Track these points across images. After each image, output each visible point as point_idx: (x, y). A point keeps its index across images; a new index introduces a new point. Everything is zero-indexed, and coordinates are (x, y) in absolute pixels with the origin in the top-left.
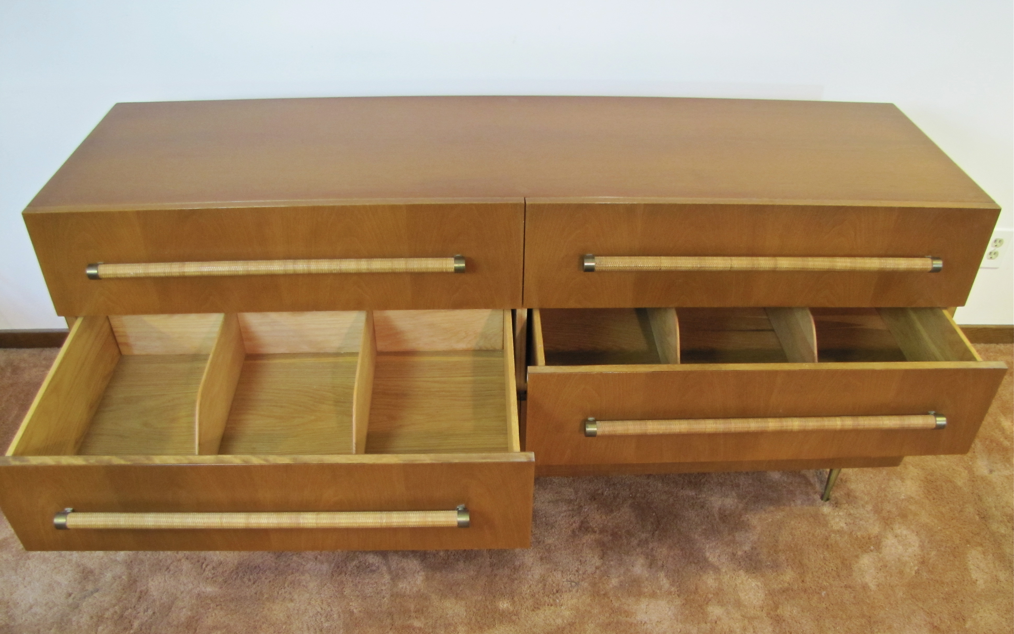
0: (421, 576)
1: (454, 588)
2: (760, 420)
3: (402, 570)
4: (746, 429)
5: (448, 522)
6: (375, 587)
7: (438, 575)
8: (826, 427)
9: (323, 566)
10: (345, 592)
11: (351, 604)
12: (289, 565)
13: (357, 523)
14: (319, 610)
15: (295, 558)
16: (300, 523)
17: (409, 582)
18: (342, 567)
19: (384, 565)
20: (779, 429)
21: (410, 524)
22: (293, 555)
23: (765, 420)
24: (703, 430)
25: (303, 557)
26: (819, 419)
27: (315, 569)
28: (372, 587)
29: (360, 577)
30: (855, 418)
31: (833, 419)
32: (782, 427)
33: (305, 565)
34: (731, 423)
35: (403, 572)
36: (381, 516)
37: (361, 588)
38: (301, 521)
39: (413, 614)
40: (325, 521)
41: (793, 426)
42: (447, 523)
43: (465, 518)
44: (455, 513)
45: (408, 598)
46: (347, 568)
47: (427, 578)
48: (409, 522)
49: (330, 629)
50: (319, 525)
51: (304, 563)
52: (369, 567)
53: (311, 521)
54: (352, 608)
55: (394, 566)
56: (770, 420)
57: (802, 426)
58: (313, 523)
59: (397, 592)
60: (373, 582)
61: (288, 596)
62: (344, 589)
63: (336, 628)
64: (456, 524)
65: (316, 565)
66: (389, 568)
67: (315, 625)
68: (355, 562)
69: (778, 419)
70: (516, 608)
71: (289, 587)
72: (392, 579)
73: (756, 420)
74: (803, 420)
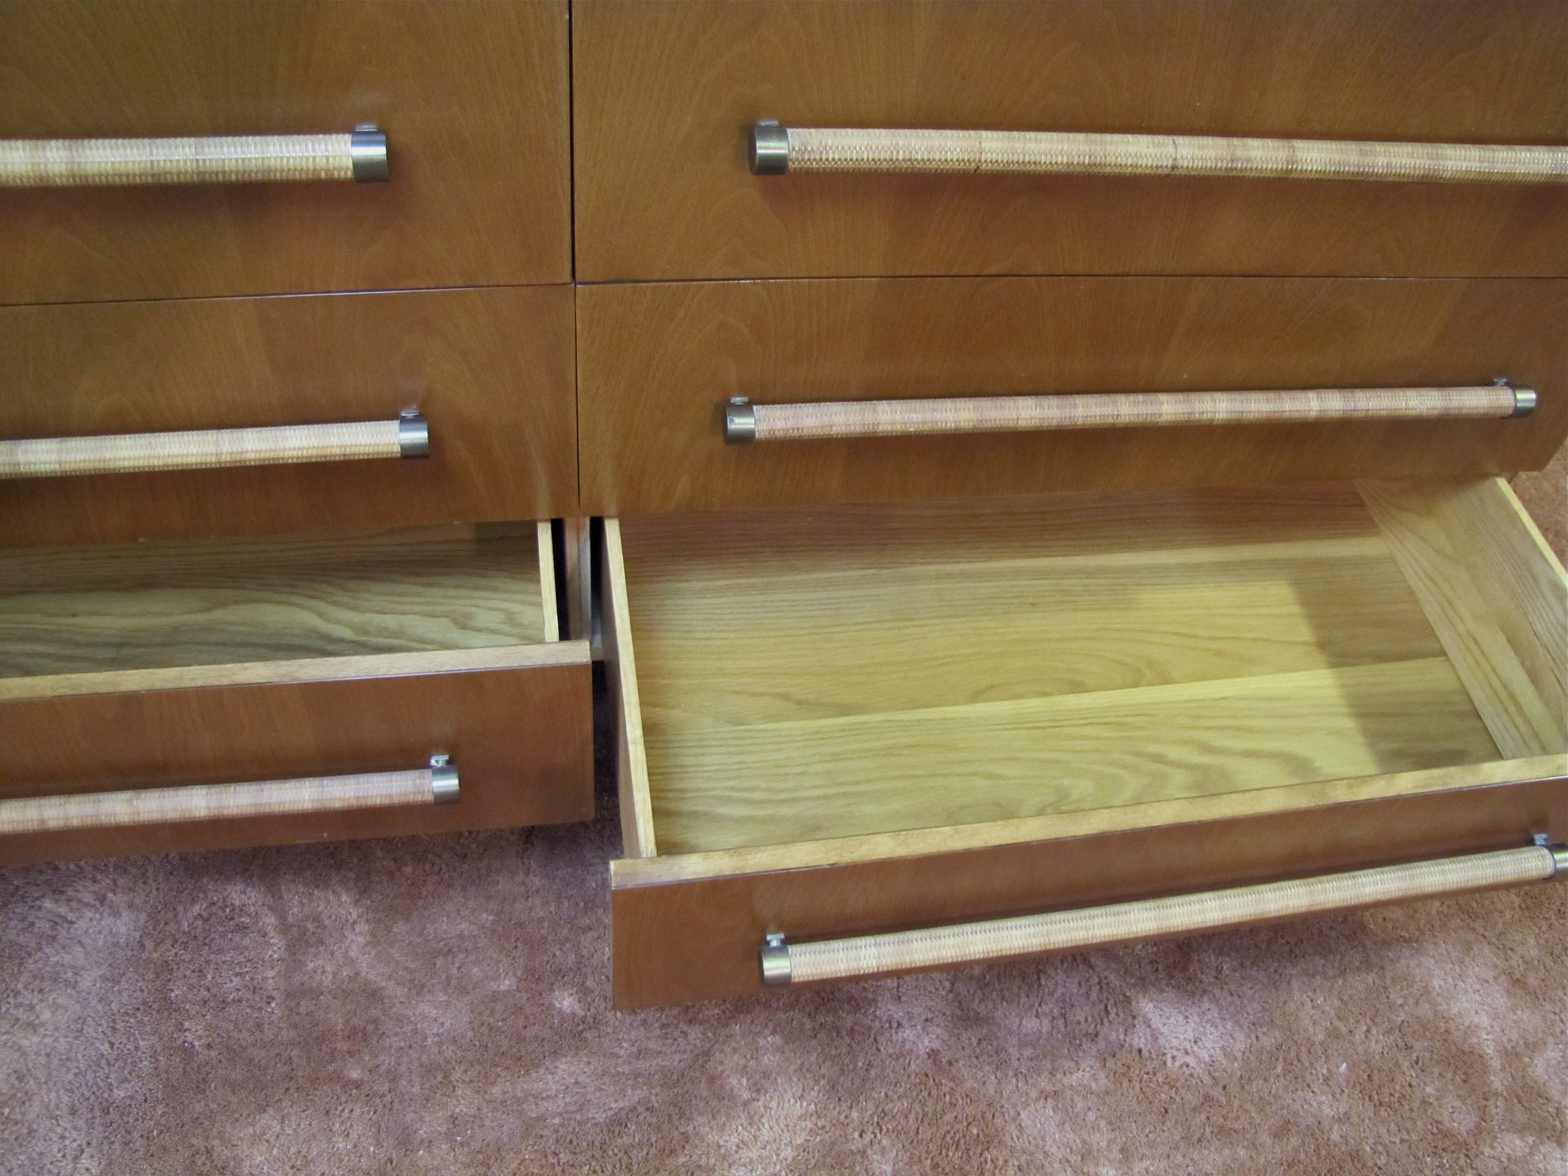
0: (360, 933)
1: (440, 962)
2: (1141, 397)
3: (314, 921)
4: (1110, 420)
5: (378, 445)
6: (247, 972)
7: (400, 927)
8: (1287, 415)
9: (118, 921)
10: (172, 991)
11: (187, 1025)
12: (32, 924)
13: (159, 457)
14: (105, 1048)
15: (48, 904)
16: (19, 464)
17: (332, 954)
18: (166, 924)
19: (271, 908)
20: (1182, 418)
21: (287, 454)
22: (43, 896)
23: (1152, 397)
24: (1011, 424)
25: (69, 900)
26: (1271, 395)
27: (100, 932)
28: (241, 974)
29: (210, 948)
30: (1347, 393)
31: (1299, 394)
32: (1191, 413)
33: (72, 922)
34: (1075, 406)
35: (317, 927)
36: (217, 439)
37: (213, 978)
38: (21, 458)
39: (343, 1046)
40: (81, 456)
41: (1214, 412)
42: (376, 448)
43: (419, 436)
44: (395, 425)
45: (330, 997)
46: (178, 923)
47: (375, 939)
48: (285, 449)
49: (130, 1105)
50: (67, 467)
51: (70, 916)
52: (233, 919)
53: (45, 457)
54: (189, 1037)
55: (294, 911)
56: (1163, 397)
57: (1235, 412)
58: (50, 463)
59: (302, 984)
60: (241, 959)
61: (25, 1016)
62: (171, 983)
63: (146, 1101)
64: (397, 449)
65: (101, 919)
66: (282, 917)
67: (93, 1098)
68: (197, 907)
69: (1181, 396)
70: (592, 1010)
71: (28, 990)
72: (288, 947)
73: (1132, 397)
74: (1237, 396)
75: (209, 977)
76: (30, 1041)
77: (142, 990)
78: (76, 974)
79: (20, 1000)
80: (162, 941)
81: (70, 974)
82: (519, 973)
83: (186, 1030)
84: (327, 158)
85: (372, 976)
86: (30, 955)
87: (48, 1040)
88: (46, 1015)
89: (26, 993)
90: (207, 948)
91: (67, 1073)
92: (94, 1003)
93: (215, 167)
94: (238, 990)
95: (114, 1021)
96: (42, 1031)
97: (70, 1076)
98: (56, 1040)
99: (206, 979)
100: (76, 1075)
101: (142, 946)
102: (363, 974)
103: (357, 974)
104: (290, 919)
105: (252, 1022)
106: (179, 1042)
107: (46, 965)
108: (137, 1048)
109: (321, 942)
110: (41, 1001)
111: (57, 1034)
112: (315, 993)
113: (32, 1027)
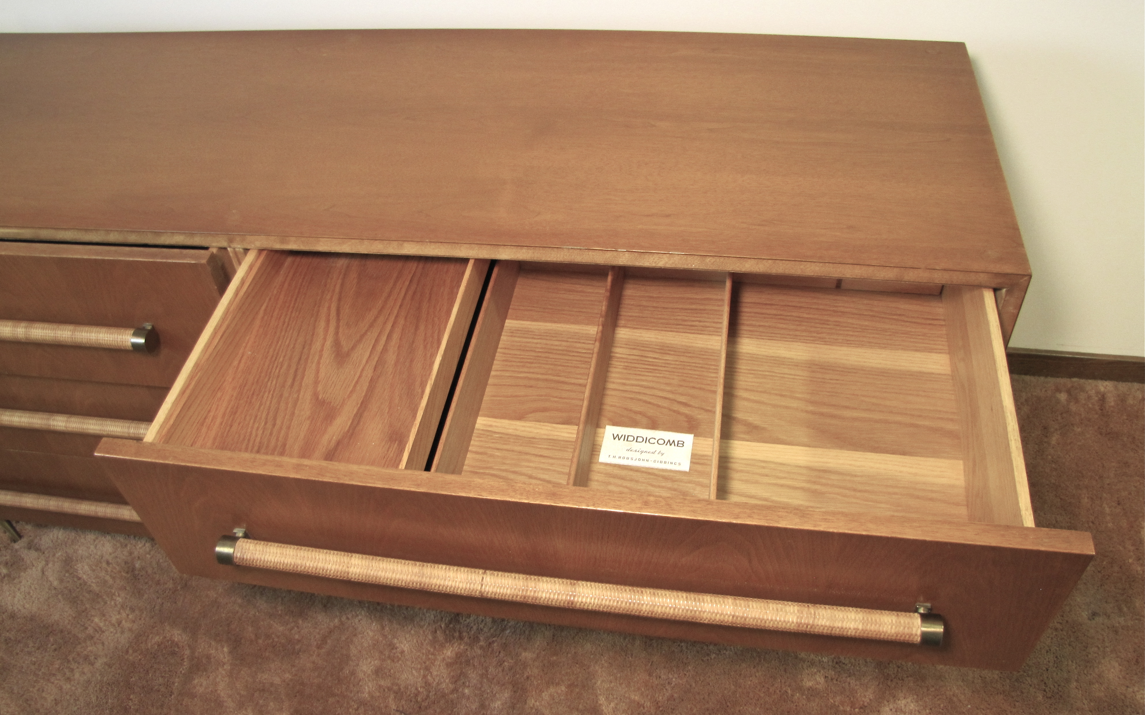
0: (225, 670)
1: (256, 695)
3: (207, 658)
6: (167, 677)
7: (245, 671)
10: (132, 678)
14: (94, 699)
17: (208, 678)
28: (164, 677)
35: (207, 662)
45: (199, 700)
47: (231, 674)
54: (130, 703)
59: (189, 690)
60: (167, 669)
61: (68, 674)
62: (132, 674)
72: (190, 669)
75: (150, 675)
76: (67, 686)
77: (119, 674)
78: (96, 658)
79: (69, 665)
80: (136, 652)
81: (93, 657)
82: (292, 710)
83: (130, 699)
84: (122, 342)
85: (222, 694)
86: (80, 643)
87: (73, 688)
88: (77, 675)
89: (72, 663)
90: (154, 660)
91: (75, 706)
92: (97, 675)
93: (79, 340)
94: (160, 685)
95: (103, 687)
96: (72, 683)
97: (75, 709)
98: (76, 689)
99: (149, 675)
100: (78, 708)
101: (127, 652)
102: (219, 692)
103: (216, 691)
104: (196, 654)
105: (159, 704)
106: (125, 704)
107: (85, 650)
108: (107, 703)
109: (205, 670)
110: (78, 668)
111: (78, 686)
112: (193, 696)
113: (69, 679)
